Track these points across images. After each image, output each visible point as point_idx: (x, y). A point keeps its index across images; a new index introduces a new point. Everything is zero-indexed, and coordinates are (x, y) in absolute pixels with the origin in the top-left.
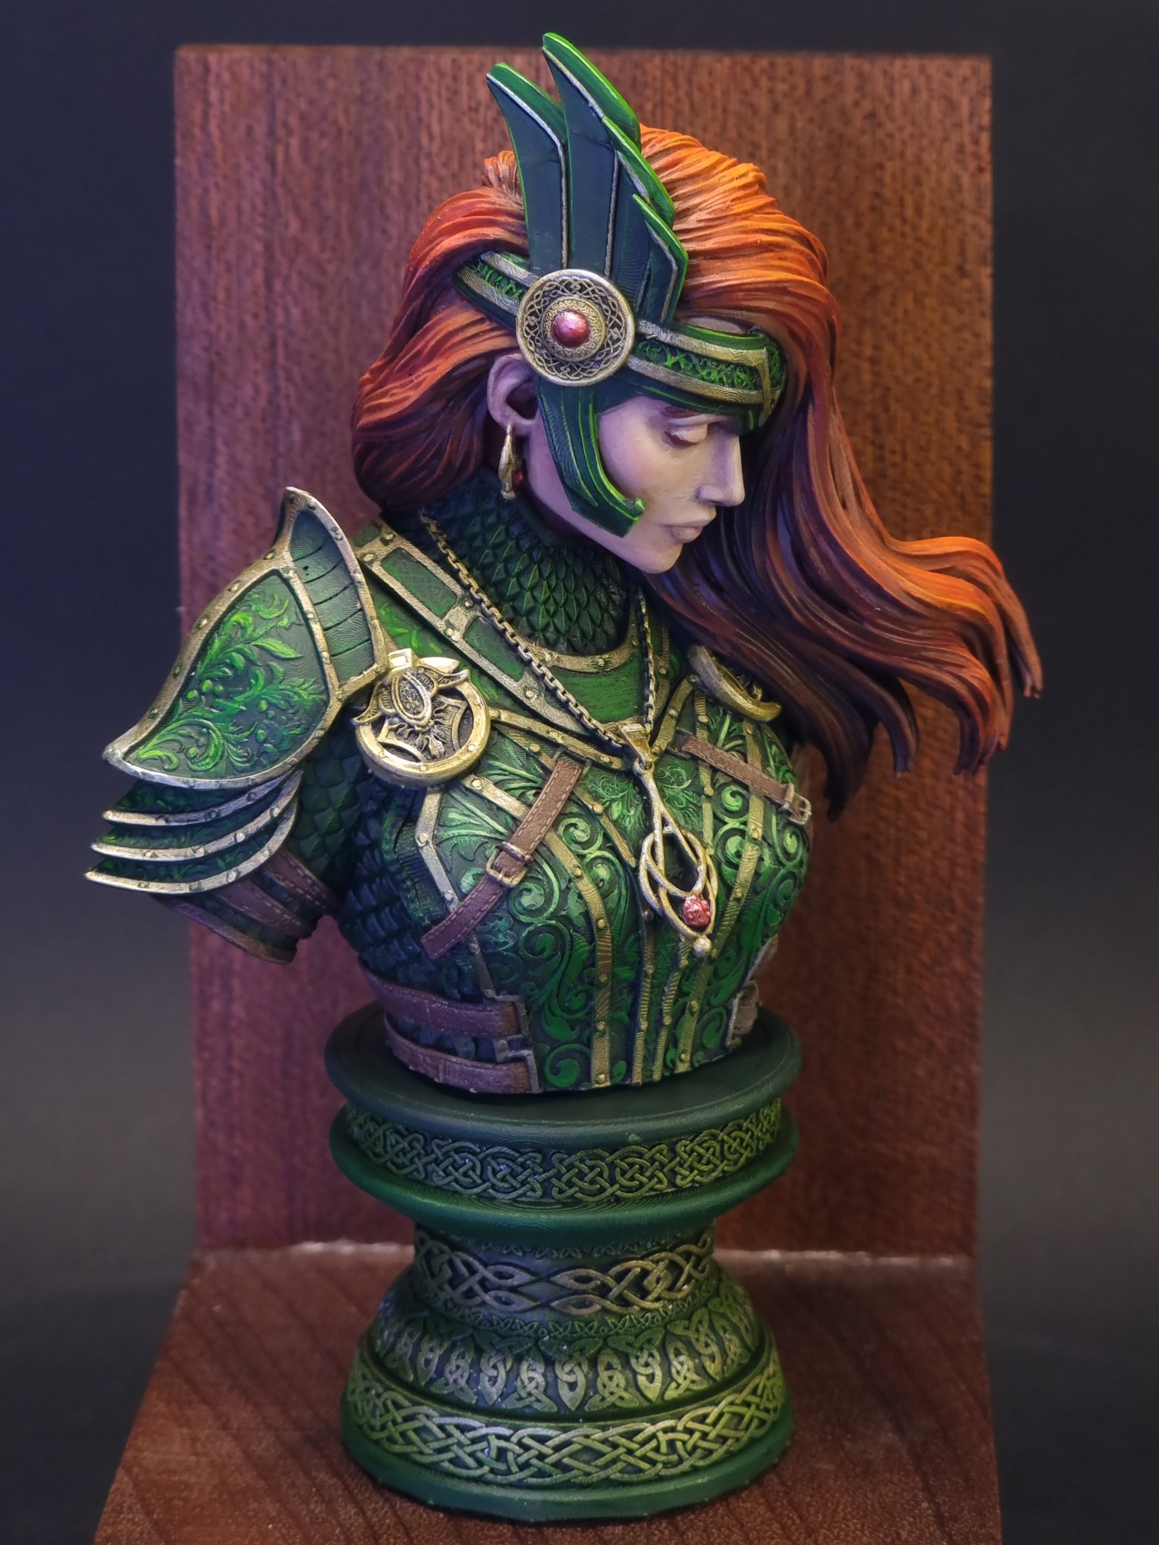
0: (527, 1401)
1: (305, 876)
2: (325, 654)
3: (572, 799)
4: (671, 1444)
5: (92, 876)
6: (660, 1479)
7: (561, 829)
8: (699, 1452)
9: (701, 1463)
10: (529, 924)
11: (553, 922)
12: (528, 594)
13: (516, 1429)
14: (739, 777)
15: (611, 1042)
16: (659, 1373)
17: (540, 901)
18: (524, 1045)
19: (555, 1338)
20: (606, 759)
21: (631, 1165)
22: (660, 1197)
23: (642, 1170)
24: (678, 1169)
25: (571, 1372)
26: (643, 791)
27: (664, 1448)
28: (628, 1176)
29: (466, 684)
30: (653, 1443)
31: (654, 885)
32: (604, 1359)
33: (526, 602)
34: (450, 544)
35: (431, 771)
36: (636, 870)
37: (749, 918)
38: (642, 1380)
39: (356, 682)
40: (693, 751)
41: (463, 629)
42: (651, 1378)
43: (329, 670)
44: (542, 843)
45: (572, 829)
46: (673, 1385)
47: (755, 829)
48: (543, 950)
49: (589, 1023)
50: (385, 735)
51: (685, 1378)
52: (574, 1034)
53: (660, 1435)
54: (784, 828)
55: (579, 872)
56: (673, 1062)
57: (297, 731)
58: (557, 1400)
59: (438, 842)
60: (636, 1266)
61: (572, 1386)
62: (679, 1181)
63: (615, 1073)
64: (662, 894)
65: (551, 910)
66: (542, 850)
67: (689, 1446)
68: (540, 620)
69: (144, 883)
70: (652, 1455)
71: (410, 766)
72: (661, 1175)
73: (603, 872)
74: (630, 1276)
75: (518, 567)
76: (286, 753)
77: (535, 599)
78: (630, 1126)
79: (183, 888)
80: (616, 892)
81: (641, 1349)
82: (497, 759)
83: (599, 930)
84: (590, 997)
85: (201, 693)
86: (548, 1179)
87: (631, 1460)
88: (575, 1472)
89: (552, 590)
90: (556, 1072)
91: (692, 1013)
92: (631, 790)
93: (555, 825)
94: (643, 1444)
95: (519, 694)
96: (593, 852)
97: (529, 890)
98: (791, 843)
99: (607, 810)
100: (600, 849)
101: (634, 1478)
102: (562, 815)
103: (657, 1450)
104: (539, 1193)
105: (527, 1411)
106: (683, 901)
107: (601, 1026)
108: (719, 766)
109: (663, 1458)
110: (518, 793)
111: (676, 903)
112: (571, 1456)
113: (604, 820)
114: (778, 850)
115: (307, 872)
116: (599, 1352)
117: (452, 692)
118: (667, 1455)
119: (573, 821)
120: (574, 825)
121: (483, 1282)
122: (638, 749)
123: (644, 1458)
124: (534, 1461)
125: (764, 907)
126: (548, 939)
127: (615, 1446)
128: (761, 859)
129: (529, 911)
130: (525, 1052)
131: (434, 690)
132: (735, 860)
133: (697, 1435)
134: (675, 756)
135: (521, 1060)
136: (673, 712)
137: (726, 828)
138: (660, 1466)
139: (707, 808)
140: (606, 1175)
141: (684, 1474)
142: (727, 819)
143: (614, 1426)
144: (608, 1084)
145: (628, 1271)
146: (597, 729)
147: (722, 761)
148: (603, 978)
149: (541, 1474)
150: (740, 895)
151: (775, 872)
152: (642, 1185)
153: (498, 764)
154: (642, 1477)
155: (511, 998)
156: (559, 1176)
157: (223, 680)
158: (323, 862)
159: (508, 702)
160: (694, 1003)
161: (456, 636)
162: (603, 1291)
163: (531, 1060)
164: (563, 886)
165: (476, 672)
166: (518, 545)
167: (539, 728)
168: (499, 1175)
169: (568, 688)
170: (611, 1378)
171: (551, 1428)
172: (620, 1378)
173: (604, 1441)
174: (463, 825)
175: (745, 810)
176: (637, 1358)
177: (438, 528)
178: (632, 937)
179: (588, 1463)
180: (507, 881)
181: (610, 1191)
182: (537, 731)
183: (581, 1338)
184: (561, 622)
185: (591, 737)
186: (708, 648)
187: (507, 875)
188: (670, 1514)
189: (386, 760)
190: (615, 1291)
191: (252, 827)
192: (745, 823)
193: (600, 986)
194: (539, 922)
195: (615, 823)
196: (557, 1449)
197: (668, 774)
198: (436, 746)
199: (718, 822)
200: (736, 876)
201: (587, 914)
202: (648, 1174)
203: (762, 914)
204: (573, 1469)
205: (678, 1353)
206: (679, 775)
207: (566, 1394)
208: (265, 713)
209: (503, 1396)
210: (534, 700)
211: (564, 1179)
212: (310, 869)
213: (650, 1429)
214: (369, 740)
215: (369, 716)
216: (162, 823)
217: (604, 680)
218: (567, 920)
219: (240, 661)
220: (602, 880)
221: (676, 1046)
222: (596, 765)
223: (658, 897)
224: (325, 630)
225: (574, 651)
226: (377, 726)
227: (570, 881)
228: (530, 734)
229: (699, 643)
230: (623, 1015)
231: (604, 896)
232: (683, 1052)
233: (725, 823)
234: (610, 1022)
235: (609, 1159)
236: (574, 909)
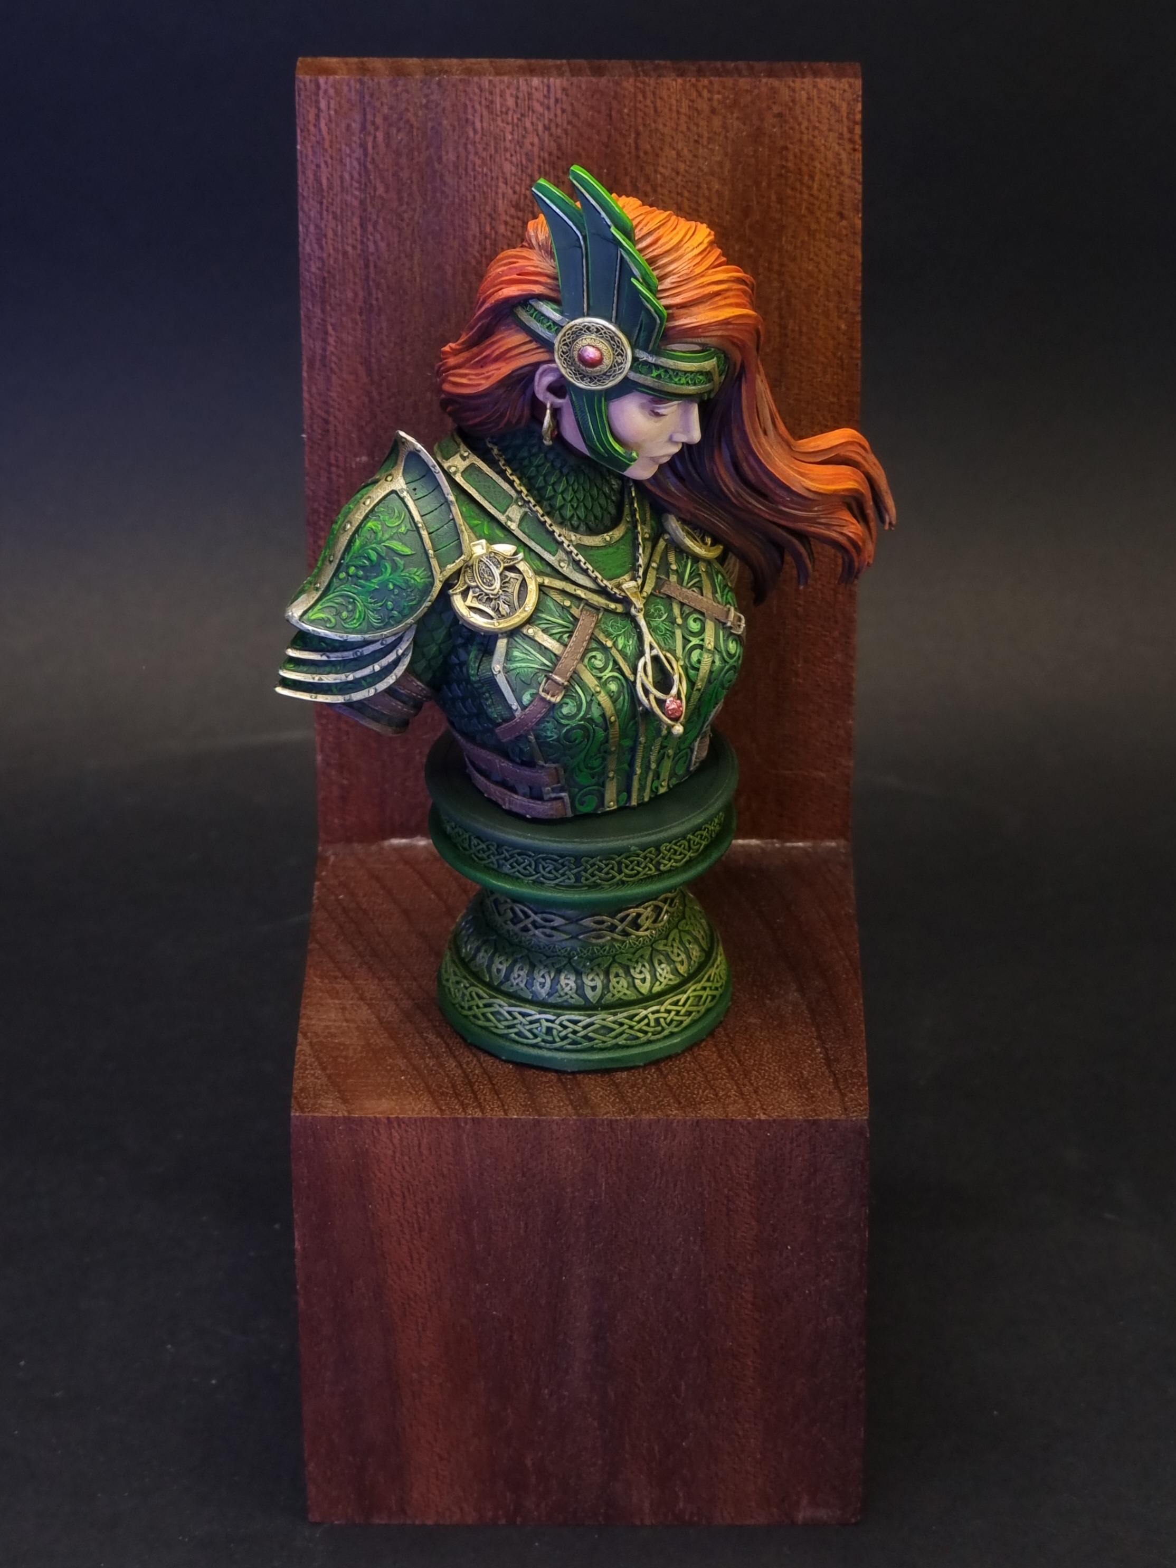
0: (565, 998)
1: (418, 686)
2: (431, 552)
3: (593, 638)
4: (657, 1020)
5: (279, 690)
6: (649, 1042)
7: (586, 660)
8: (674, 1023)
9: (676, 1030)
10: (567, 725)
11: (582, 722)
12: (560, 497)
13: (558, 1016)
14: (698, 608)
15: (618, 783)
16: (648, 977)
17: (574, 710)
18: (562, 790)
19: (581, 957)
20: (612, 606)
21: (632, 862)
22: (650, 879)
23: (638, 864)
24: (661, 860)
25: (593, 980)
26: (637, 626)
27: (652, 1024)
28: (630, 867)
29: (522, 563)
30: (646, 1021)
31: (646, 692)
32: (614, 970)
33: (559, 501)
34: (508, 463)
35: (501, 626)
36: (635, 682)
38: (638, 982)
39: (451, 568)
40: (669, 593)
41: (518, 521)
42: (644, 980)
43: (434, 562)
44: (575, 672)
45: (593, 660)
46: (658, 983)
47: (709, 643)
48: (576, 739)
49: (604, 773)
50: (469, 602)
51: (665, 978)
52: (594, 781)
53: (650, 1016)
54: (728, 638)
55: (598, 689)
56: (657, 788)
57: (414, 603)
58: (584, 996)
59: (506, 671)
60: (633, 912)
61: (594, 988)
62: (662, 868)
63: (620, 800)
64: (652, 698)
65: (581, 715)
66: (575, 678)
67: (668, 1020)
68: (568, 513)
69: (314, 695)
70: (645, 1028)
71: (488, 623)
72: (651, 866)
73: (613, 687)
74: (629, 918)
75: (553, 479)
76: (406, 617)
77: (564, 499)
78: (632, 841)
79: (339, 699)
80: (622, 698)
81: (637, 962)
82: (542, 612)
83: (611, 723)
84: (604, 759)
85: (348, 574)
86: (579, 872)
87: (632, 1032)
88: (596, 1041)
89: (575, 492)
90: (582, 804)
91: (669, 758)
92: (629, 626)
93: (582, 659)
94: (639, 1022)
95: (556, 565)
96: (607, 674)
97: (567, 704)
98: (732, 647)
99: (615, 644)
100: (611, 671)
101: (634, 1042)
102: (587, 650)
103: (648, 1025)
104: (573, 880)
105: (565, 1004)
106: (665, 701)
107: (611, 775)
108: (685, 601)
109: (652, 1029)
110: (558, 636)
111: (661, 703)
112: (594, 1031)
113: (614, 651)
114: (724, 654)
115: (419, 683)
116: (610, 965)
117: (513, 569)
118: (654, 1027)
119: (594, 653)
120: (594, 657)
121: (534, 923)
122: (634, 600)
123: (640, 1031)
124: (570, 1035)
125: (716, 689)
126: (579, 733)
127: (621, 1024)
128: (713, 662)
129: (567, 717)
130: (563, 794)
131: (502, 568)
132: (697, 666)
133: (673, 1013)
134: (656, 596)
135: (561, 798)
136: (654, 565)
137: (691, 644)
138: (650, 1034)
139: (678, 632)
140: (616, 869)
141: (665, 1037)
142: (691, 638)
143: (621, 1012)
144: (615, 807)
145: (628, 915)
146: (606, 586)
147: (687, 597)
148: (613, 748)
149: (574, 1042)
150: (701, 686)
151: (722, 668)
152: (639, 872)
153: (544, 616)
154: (638, 1042)
155: (554, 765)
156: (586, 870)
157: (363, 567)
158: (429, 676)
159: (548, 570)
160: (670, 751)
161: (513, 526)
162: (612, 928)
163: (567, 800)
164: (589, 699)
165: (527, 549)
166: (552, 465)
167: (570, 588)
168: (548, 869)
169: (588, 560)
170: (618, 982)
171: (580, 1015)
172: (624, 982)
173: (614, 1022)
174: (523, 660)
175: (702, 630)
176: (635, 968)
177: (500, 451)
178: (631, 723)
179: (604, 1035)
180: (553, 700)
181: (618, 877)
182: (568, 590)
183: (598, 957)
184: (581, 513)
185: (603, 592)
186: (676, 516)
187: (553, 696)
188: (656, 1063)
189: (472, 620)
190: (620, 928)
191: (385, 662)
192: (703, 640)
193: (611, 753)
194: (573, 723)
195: (619, 651)
196: (585, 1027)
197: (652, 610)
198: (504, 609)
199: (686, 641)
200: (697, 675)
201: (603, 715)
202: (642, 866)
204: (595, 1039)
205: (660, 963)
206: (660, 610)
207: (589, 994)
208: (392, 591)
209: (549, 995)
210: (566, 569)
211: (590, 871)
212: (421, 681)
213: (644, 1012)
214: (460, 605)
215: (459, 588)
216: (324, 658)
217: (611, 550)
218: (591, 720)
219: (373, 555)
220: (613, 692)
221: (658, 778)
222: (607, 610)
223: (649, 700)
224: (429, 534)
225: (592, 532)
226: (465, 594)
227: (593, 695)
228: (563, 592)
229: (670, 513)
230: (626, 766)
231: (614, 702)
232: (663, 781)
233: (690, 641)
234: (617, 771)
235: (618, 859)
236: (595, 713)
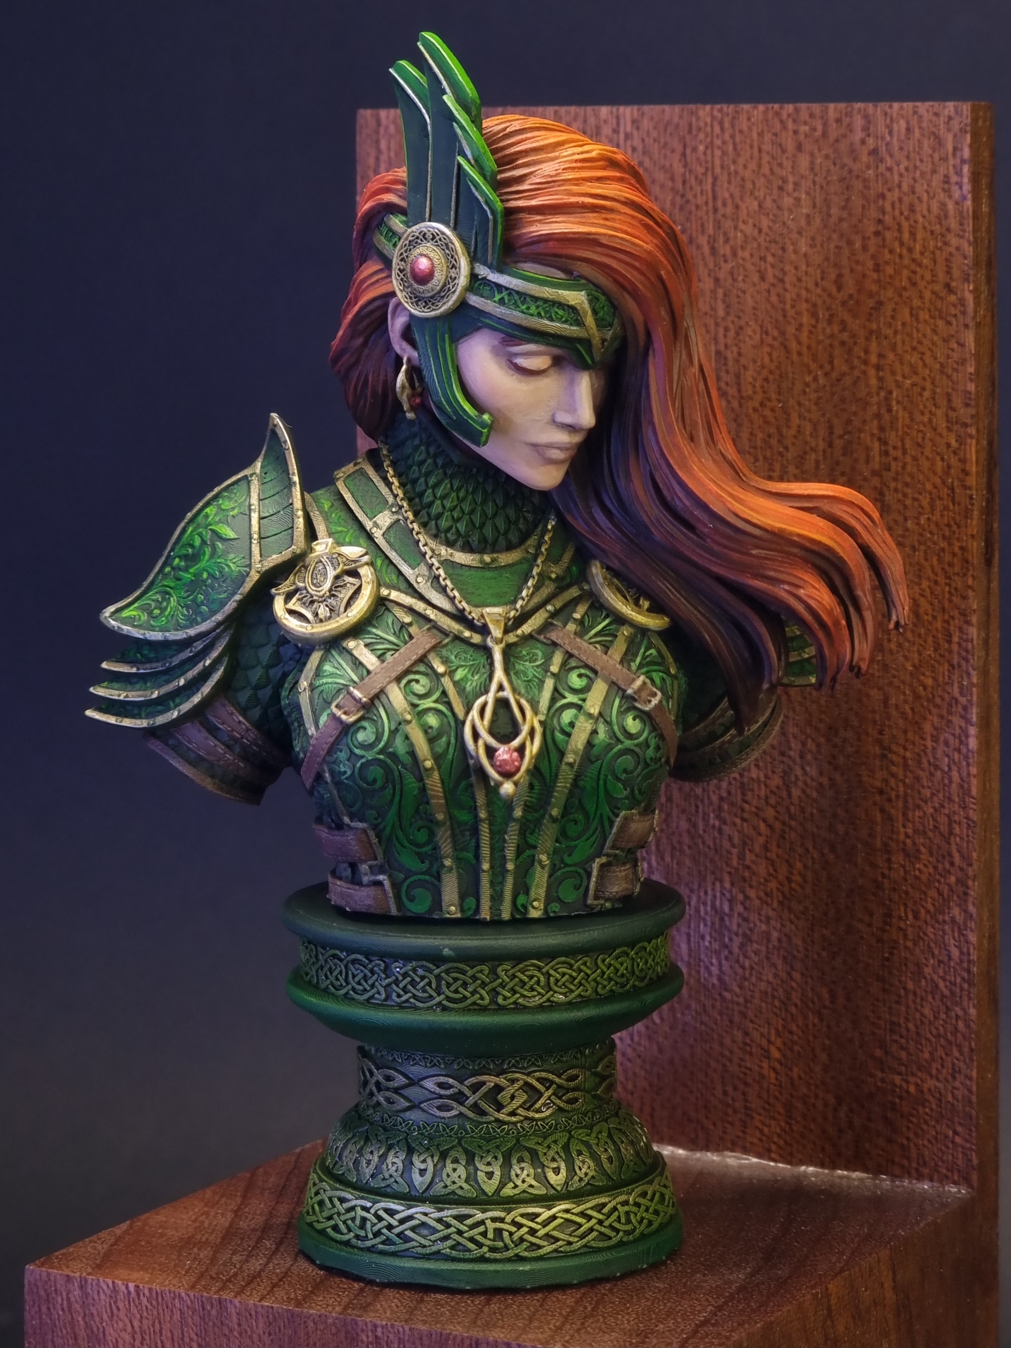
0: (388, 1182)
1: (240, 722)
2: (256, 536)
3: (423, 659)
4: (498, 1232)
5: (89, 713)
6: (482, 1259)
7: (404, 681)
8: (525, 1245)
9: (526, 1254)
10: (362, 757)
11: (382, 757)
12: (439, 502)
13: (375, 1202)
14: (590, 662)
15: (460, 877)
16: (498, 1173)
17: (372, 738)
18: (382, 871)
19: (422, 1134)
20: (467, 634)
21: (456, 980)
22: (483, 1010)
23: (465, 985)
24: (500, 989)
25: (424, 1161)
27: (490, 1235)
28: (453, 988)
29: (366, 567)
30: (482, 1229)
32: (453, 1154)
33: (436, 509)
34: (393, 464)
35: (314, 631)
36: (463, 723)
37: (587, 783)
38: (481, 1176)
39: (275, 559)
40: (554, 638)
41: (384, 529)
42: (490, 1175)
43: (256, 549)
44: (382, 691)
45: (413, 683)
46: (511, 1185)
47: (594, 705)
48: (375, 781)
49: (435, 857)
50: (293, 604)
51: (523, 1181)
52: (425, 866)
53: (488, 1222)
54: (628, 710)
55: (408, 717)
56: (525, 907)
57: (223, 596)
58: (411, 1184)
59: (312, 687)
60: (491, 1081)
61: (422, 1172)
62: (500, 1000)
63: (466, 907)
65: (380, 746)
66: (379, 695)
67: (516, 1237)
68: (444, 523)
70: (479, 1238)
71: (301, 627)
72: (483, 993)
73: (432, 720)
74: (484, 1089)
76: (214, 613)
77: (444, 507)
78: (447, 942)
79: (142, 723)
80: (444, 739)
81: (488, 1151)
82: (375, 627)
83: (427, 770)
84: (432, 834)
85: (173, 568)
86: (389, 985)
87: (460, 1239)
88: (414, 1244)
89: (461, 501)
90: (412, 899)
91: (543, 867)
93: (398, 679)
94: (472, 1227)
95: (412, 579)
96: (428, 703)
97: (365, 729)
98: (632, 724)
99: (451, 673)
100: (436, 701)
101: (461, 1255)
102: (407, 672)
103: (484, 1234)
104: (383, 996)
105: (389, 1190)
106: (496, 750)
107: (448, 862)
108: (575, 652)
109: (489, 1243)
110: (379, 652)
111: (490, 752)
112: (413, 1229)
113: (446, 681)
114: (616, 728)
115: (241, 718)
116: (452, 1148)
117: (354, 573)
118: (494, 1240)
119: (417, 677)
120: (417, 681)
121: (378, 1084)
122: (491, 627)
123: (472, 1240)
124: (385, 1231)
125: (602, 777)
126: (376, 772)
127: (448, 1226)
128: (595, 732)
129: (362, 746)
130: (381, 877)
131: (339, 570)
132: (568, 729)
133: (525, 1230)
134: (538, 640)
135: (379, 884)
136: (549, 607)
137: (564, 701)
138: (485, 1249)
139: (549, 684)
140: (434, 985)
141: (509, 1260)
142: (567, 694)
143: (448, 1209)
144: (459, 915)
145: (484, 1083)
146: (464, 609)
147: (579, 649)
148: (440, 817)
149: (387, 1241)
150: (571, 760)
151: (609, 747)
152: (465, 998)
153: (374, 630)
154: (468, 1255)
155: (361, 825)
156: (397, 982)
157: (185, 557)
158: (256, 713)
159: (403, 585)
160: (544, 857)
161: (378, 534)
162: (459, 1098)
163: (387, 884)
164: (393, 728)
167: (420, 606)
168: (357, 979)
170: (455, 1170)
171: (401, 1204)
172: (462, 1171)
173: (439, 1220)
174: (332, 675)
175: (586, 689)
176: (482, 1157)
177: (389, 451)
178: (463, 784)
179: (424, 1237)
180: (344, 717)
181: (438, 999)
182: (416, 608)
183: (442, 1135)
184: (462, 527)
185: (460, 617)
186: (601, 562)
187: (345, 713)
188: (492, 1292)
190: (471, 1101)
191: (191, 674)
192: (584, 700)
193: (438, 823)
194: (370, 755)
195: (456, 684)
196: (402, 1221)
197: (524, 653)
198: (323, 611)
199: (557, 694)
201: (412, 754)
202: (470, 989)
203: (601, 782)
204: (413, 1240)
205: (521, 1160)
206: (535, 654)
207: (417, 1179)
208: (204, 581)
209: (373, 1176)
210: (423, 586)
211: (401, 985)
213: (480, 1216)
214: (279, 607)
215: (286, 587)
216: (134, 670)
217: (488, 574)
218: (394, 756)
219: (197, 542)
220: (431, 727)
221: (527, 892)
222: (458, 638)
223: (476, 746)
224: (261, 518)
226: (289, 597)
227: (400, 724)
228: (411, 610)
229: (595, 558)
231: (431, 741)
232: (535, 900)
233: (565, 697)
234: (458, 860)
235: (437, 971)
236: (400, 746)
